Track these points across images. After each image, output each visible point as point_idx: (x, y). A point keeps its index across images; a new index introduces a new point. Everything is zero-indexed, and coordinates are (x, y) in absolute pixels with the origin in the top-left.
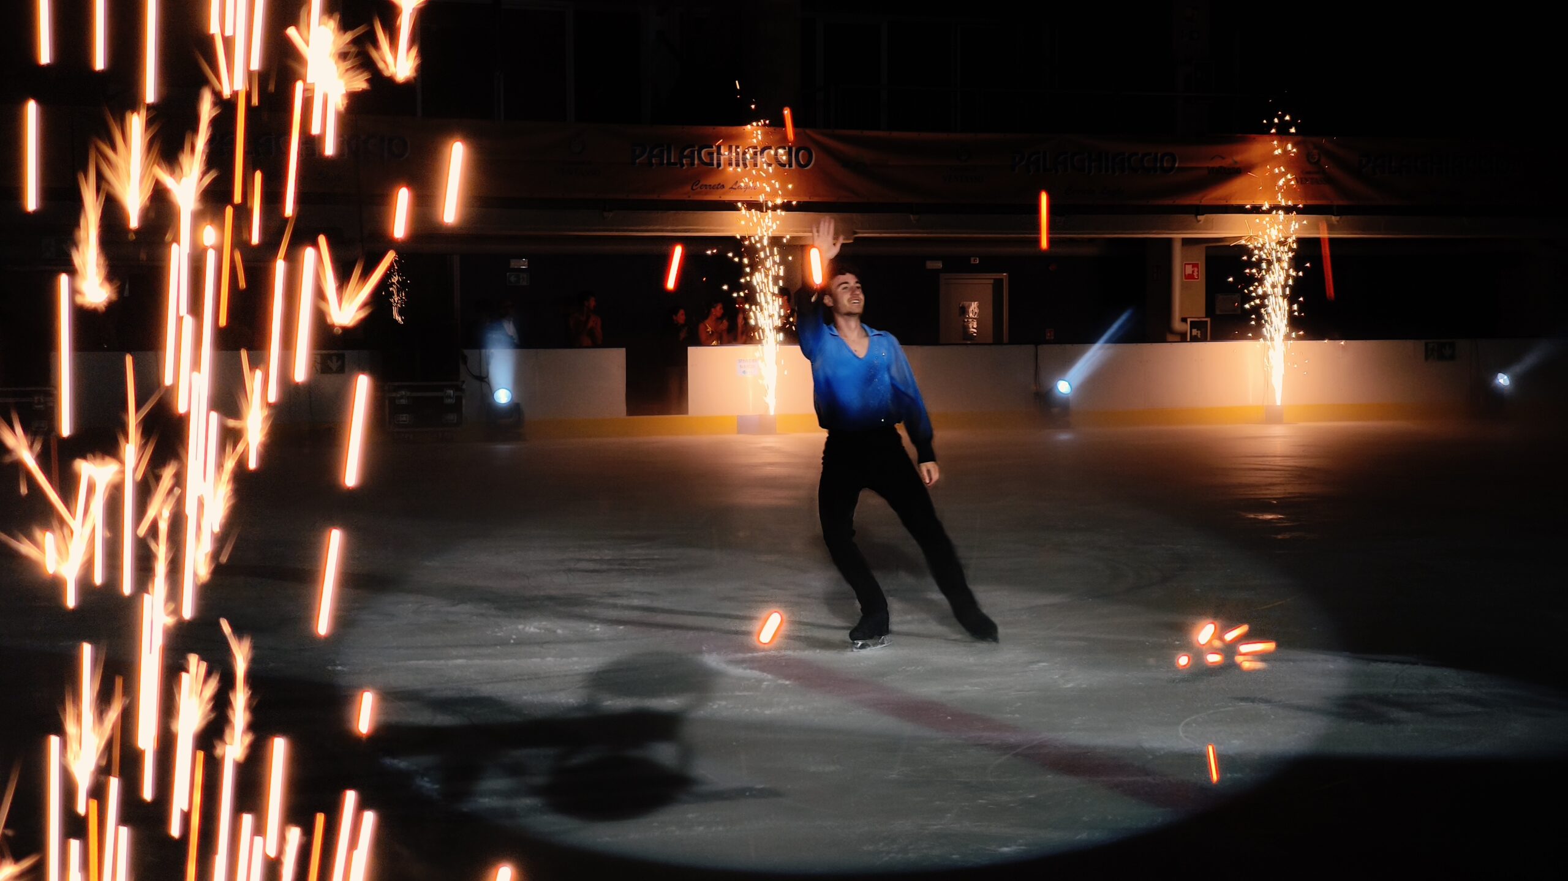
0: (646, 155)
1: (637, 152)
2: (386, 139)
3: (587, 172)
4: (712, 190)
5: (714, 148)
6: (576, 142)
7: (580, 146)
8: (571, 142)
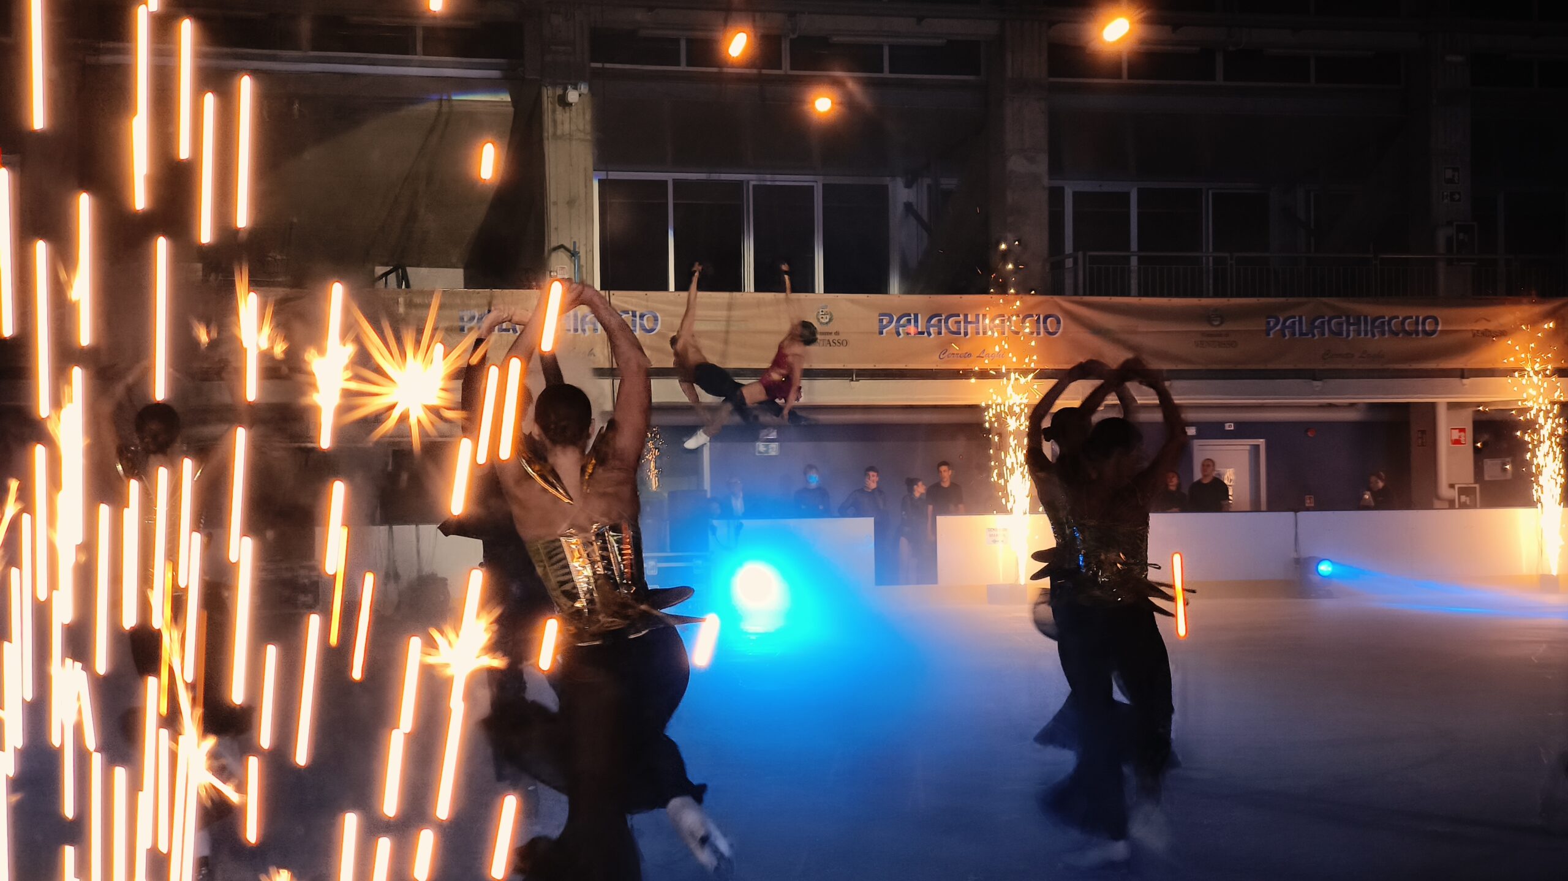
1: (885, 322)
2: (638, 314)
3: (835, 343)
4: (959, 358)
5: (962, 317)
6: (823, 313)
7: (828, 317)
8: (819, 312)
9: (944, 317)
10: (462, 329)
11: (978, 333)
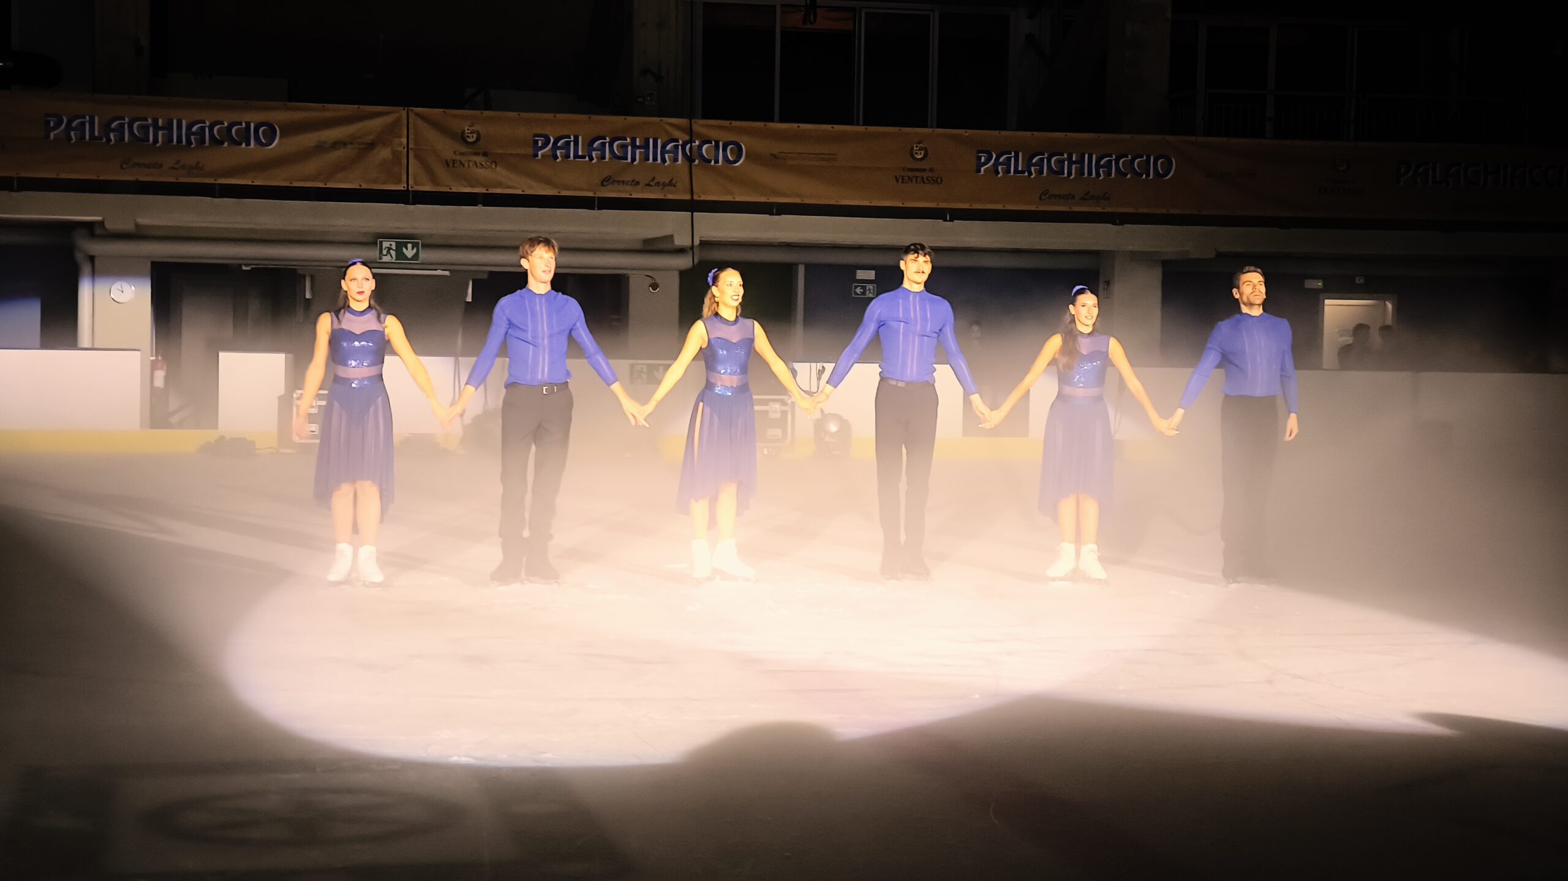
0: (993, 161)
1: (983, 160)
2: (721, 144)
3: (927, 180)
4: (1061, 201)
5: (1066, 155)
6: (918, 148)
7: (923, 152)
8: (912, 148)
9: (1047, 155)
10: (536, 155)
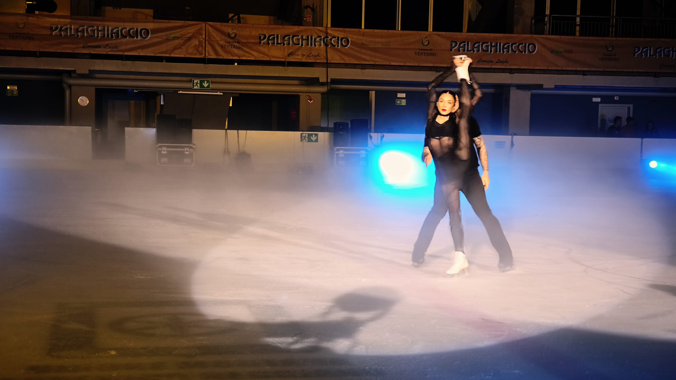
1: (453, 45)
2: (340, 38)
4: (487, 63)
5: (489, 43)
6: (425, 40)
7: (427, 42)
8: (423, 40)
9: (481, 43)
10: (260, 43)
11: (497, 51)
